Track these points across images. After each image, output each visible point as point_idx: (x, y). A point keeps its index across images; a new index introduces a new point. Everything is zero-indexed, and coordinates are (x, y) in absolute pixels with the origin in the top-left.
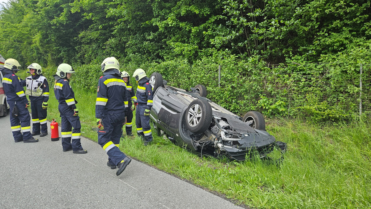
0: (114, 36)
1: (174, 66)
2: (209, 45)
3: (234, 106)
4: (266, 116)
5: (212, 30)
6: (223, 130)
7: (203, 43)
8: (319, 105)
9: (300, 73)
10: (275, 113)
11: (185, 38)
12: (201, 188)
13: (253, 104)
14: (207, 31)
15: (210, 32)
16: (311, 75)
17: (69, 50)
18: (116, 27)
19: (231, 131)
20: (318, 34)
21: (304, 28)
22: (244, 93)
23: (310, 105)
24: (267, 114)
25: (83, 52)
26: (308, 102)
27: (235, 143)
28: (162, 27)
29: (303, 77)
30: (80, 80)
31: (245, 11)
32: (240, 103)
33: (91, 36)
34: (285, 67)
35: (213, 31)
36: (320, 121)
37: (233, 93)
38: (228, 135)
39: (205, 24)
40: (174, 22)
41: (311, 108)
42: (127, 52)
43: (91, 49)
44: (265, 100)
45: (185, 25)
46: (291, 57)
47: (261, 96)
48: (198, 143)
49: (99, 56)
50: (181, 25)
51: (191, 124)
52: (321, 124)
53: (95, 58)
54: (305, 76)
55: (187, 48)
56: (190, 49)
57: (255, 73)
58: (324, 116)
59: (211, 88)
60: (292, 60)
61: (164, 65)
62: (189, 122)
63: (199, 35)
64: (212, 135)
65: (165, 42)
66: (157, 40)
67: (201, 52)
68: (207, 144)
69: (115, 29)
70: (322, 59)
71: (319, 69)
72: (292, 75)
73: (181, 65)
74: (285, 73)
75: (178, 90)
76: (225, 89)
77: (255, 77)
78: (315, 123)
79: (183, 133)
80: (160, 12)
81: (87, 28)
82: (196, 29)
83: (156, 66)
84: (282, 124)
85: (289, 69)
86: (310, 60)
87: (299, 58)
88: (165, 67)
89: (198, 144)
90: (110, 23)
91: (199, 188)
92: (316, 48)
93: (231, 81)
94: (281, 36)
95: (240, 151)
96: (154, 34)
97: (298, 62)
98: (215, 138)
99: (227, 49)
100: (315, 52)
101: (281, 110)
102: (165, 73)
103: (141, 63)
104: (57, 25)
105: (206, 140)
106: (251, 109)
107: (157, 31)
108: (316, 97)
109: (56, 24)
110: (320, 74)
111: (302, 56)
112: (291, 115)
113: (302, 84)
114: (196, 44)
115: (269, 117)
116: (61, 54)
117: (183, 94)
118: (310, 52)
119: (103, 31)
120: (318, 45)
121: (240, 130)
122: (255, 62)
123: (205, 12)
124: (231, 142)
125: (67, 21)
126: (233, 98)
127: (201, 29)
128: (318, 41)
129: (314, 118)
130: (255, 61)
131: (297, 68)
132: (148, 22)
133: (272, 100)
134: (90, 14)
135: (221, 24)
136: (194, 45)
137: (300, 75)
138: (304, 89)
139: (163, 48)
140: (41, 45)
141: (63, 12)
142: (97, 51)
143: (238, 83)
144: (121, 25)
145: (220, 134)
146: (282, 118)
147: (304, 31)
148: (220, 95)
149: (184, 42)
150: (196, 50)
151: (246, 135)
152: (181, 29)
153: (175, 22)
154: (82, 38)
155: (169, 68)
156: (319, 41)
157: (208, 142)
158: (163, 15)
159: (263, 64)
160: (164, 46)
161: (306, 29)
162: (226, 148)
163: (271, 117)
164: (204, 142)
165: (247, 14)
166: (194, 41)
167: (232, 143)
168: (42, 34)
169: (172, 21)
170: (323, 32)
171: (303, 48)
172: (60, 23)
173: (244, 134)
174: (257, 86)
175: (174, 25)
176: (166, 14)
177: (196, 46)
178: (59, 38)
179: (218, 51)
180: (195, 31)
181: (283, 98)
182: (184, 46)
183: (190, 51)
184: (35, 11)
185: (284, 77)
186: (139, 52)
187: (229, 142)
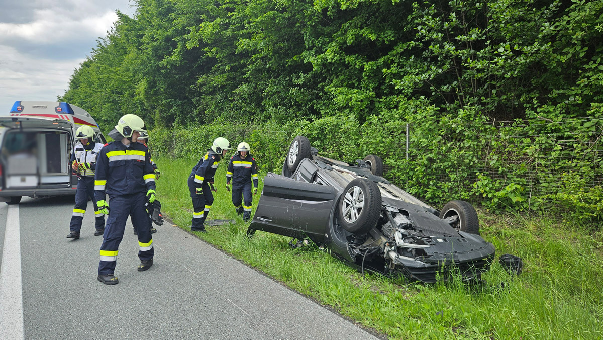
0: (247, 81)
1: (333, 126)
2: (392, 91)
3: (431, 192)
4: (488, 210)
5: (397, 67)
6: (399, 230)
7: (383, 87)
8: (587, 192)
9: (553, 137)
10: (504, 205)
11: (354, 81)
12: (350, 321)
13: (465, 189)
14: (389, 68)
15: (394, 69)
16: (573, 140)
17: (183, 104)
18: (250, 67)
19: (413, 233)
20: (587, 67)
21: (559, 57)
22: (449, 170)
23: (570, 193)
24: (490, 206)
25: (203, 107)
26: (565, 187)
27: (419, 253)
28: (317, 65)
29: (559, 142)
30: (197, 149)
31: (453, 32)
32: (443, 187)
33: (214, 82)
34: (523, 125)
35: (399, 67)
36: (586, 221)
37: (430, 170)
38: (408, 238)
39: (386, 57)
40: (336, 56)
41: (571, 197)
42: (265, 105)
43: (214, 101)
44: (486, 182)
45: (355, 60)
46: (536, 108)
47: (478, 175)
48: (358, 250)
49: (225, 112)
50: (347, 59)
51: (347, 219)
52: (590, 226)
53: (220, 115)
54: (562, 141)
55: (356, 96)
56: (361, 98)
57: (468, 135)
58: (596, 213)
59: (393, 161)
60: (538, 113)
61: (318, 124)
62: (344, 215)
63: (376, 74)
64: (382, 237)
65: (323, 87)
66: (312, 85)
67: (380, 102)
68: (372, 252)
69: (248, 71)
70: (593, 111)
71: (588, 128)
72: (537, 140)
73: (344, 124)
74: (524, 135)
75: (334, 164)
76: (416, 163)
77: (469, 142)
78: (579, 225)
79: (335, 232)
80: (314, 42)
81: (208, 70)
82: (371, 65)
83: (306, 125)
84: (518, 225)
85: (532, 129)
86: (573, 113)
87: (551, 110)
88: (320, 127)
89: (357, 252)
90: (242, 62)
91: (346, 322)
92: (582, 92)
93: (426, 150)
94: (516, 73)
95: (427, 265)
96: (305, 75)
97: (549, 117)
98: (386, 243)
99: (423, 97)
100: (580, 99)
101: (514, 200)
102: (320, 136)
103: (285, 121)
104: (169, 67)
105: (372, 245)
106: (462, 197)
107: (310, 72)
108: (581, 178)
109: (167, 66)
110: (589, 137)
111: (556, 106)
112: (535, 209)
113: (554, 155)
114: (371, 90)
115: (494, 213)
116: (172, 110)
117: (342, 169)
118: (572, 99)
119: (232, 74)
120: (586, 86)
121: (431, 232)
122: (469, 118)
123: (386, 37)
124: (413, 251)
125: (181, 61)
126: (430, 177)
127: (380, 64)
128: (586, 79)
129: (576, 215)
130: (469, 115)
131: (547, 128)
132: (297, 58)
133: (500, 182)
134: (213, 50)
135: (413, 57)
136: (368, 91)
137: (552, 139)
138: (560, 163)
139: (320, 97)
140: (147, 97)
141: (177, 48)
142: (222, 104)
143: (439, 153)
144: (257, 64)
145: (394, 237)
146: (519, 215)
147: (559, 63)
148: (408, 173)
149: (352, 86)
150: (371, 99)
151: (440, 241)
152: (347, 66)
153: (338, 55)
154: (201, 85)
155: (326, 128)
156: (588, 80)
157: (375, 249)
158: (320, 45)
159: (484, 120)
160: (321, 94)
161: (563, 59)
162: (403, 260)
163: (497, 212)
164: (367, 249)
165: (456, 38)
166: (368, 85)
167: (414, 253)
168: (148, 81)
169: (332, 54)
170: (595, 62)
171: (557, 91)
172: (172, 65)
173: (435, 239)
174: (473, 158)
175: (337, 60)
176: (325, 44)
177: (371, 93)
178: (171, 86)
179: (408, 100)
180: (370, 68)
181: (519, 179)
182: (351, 93)
183: (362, 101)
184: (139, 49)
185: (522, 142)
186: (284, 105)
187: (410, 250)
